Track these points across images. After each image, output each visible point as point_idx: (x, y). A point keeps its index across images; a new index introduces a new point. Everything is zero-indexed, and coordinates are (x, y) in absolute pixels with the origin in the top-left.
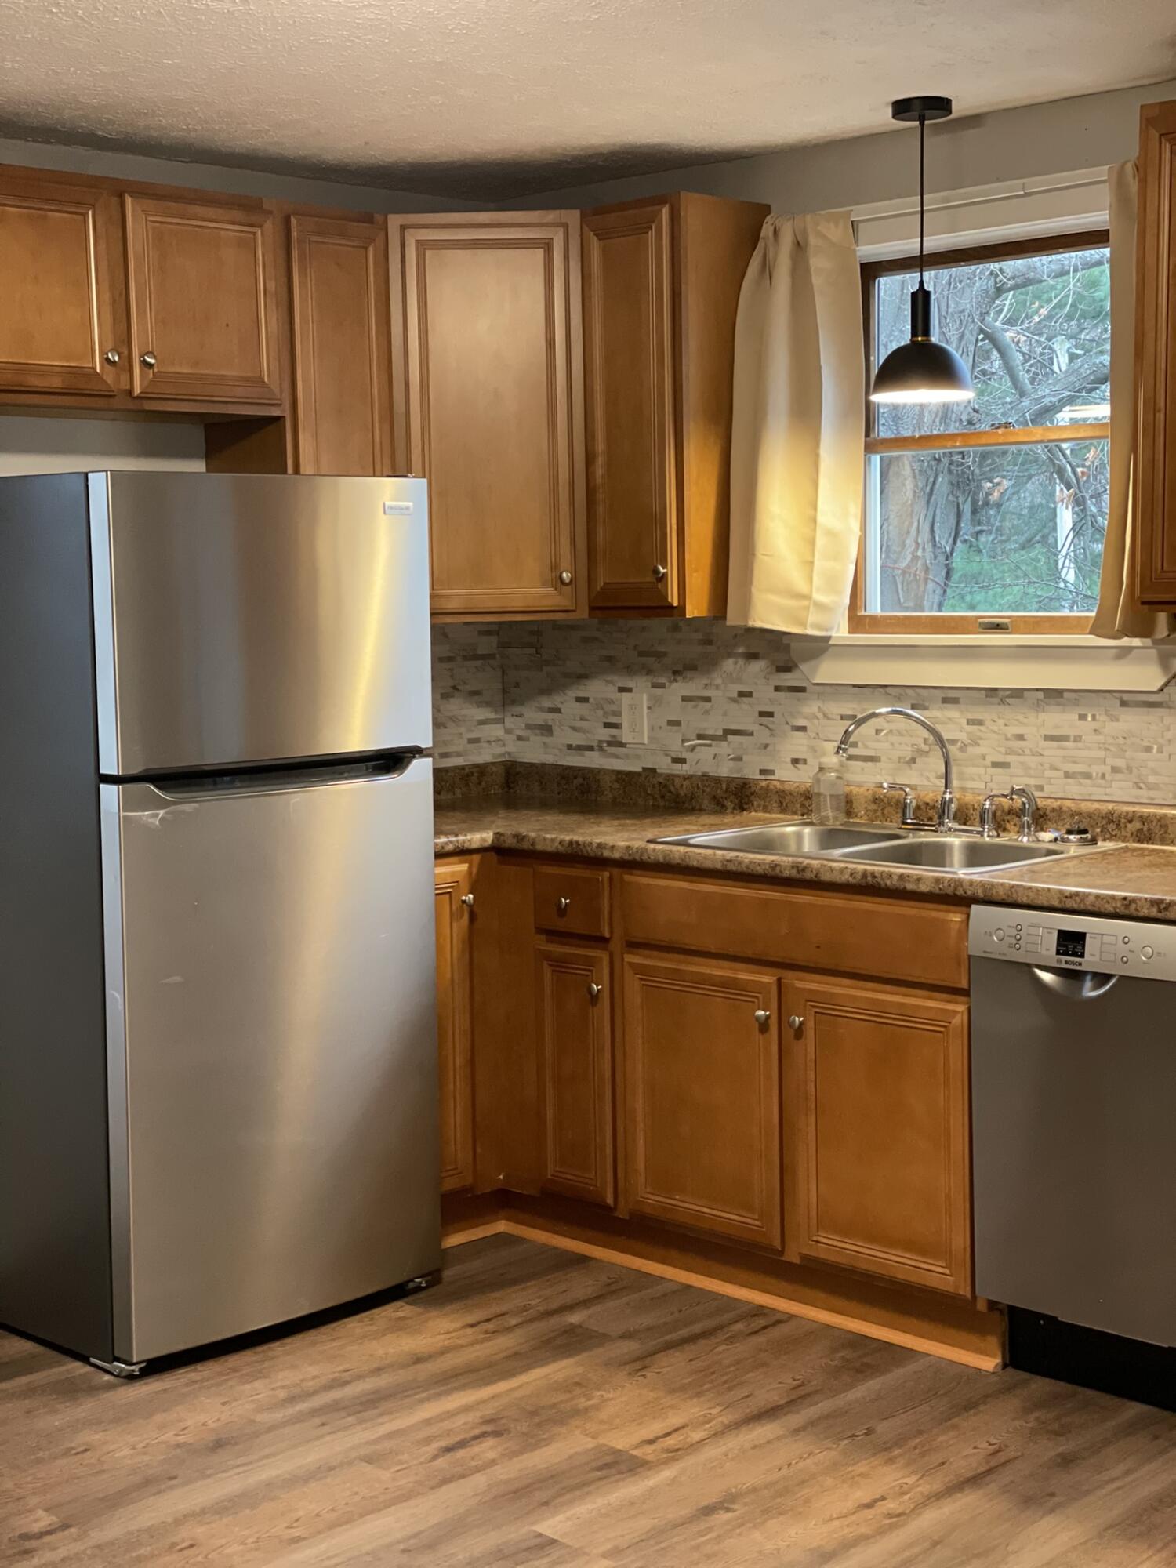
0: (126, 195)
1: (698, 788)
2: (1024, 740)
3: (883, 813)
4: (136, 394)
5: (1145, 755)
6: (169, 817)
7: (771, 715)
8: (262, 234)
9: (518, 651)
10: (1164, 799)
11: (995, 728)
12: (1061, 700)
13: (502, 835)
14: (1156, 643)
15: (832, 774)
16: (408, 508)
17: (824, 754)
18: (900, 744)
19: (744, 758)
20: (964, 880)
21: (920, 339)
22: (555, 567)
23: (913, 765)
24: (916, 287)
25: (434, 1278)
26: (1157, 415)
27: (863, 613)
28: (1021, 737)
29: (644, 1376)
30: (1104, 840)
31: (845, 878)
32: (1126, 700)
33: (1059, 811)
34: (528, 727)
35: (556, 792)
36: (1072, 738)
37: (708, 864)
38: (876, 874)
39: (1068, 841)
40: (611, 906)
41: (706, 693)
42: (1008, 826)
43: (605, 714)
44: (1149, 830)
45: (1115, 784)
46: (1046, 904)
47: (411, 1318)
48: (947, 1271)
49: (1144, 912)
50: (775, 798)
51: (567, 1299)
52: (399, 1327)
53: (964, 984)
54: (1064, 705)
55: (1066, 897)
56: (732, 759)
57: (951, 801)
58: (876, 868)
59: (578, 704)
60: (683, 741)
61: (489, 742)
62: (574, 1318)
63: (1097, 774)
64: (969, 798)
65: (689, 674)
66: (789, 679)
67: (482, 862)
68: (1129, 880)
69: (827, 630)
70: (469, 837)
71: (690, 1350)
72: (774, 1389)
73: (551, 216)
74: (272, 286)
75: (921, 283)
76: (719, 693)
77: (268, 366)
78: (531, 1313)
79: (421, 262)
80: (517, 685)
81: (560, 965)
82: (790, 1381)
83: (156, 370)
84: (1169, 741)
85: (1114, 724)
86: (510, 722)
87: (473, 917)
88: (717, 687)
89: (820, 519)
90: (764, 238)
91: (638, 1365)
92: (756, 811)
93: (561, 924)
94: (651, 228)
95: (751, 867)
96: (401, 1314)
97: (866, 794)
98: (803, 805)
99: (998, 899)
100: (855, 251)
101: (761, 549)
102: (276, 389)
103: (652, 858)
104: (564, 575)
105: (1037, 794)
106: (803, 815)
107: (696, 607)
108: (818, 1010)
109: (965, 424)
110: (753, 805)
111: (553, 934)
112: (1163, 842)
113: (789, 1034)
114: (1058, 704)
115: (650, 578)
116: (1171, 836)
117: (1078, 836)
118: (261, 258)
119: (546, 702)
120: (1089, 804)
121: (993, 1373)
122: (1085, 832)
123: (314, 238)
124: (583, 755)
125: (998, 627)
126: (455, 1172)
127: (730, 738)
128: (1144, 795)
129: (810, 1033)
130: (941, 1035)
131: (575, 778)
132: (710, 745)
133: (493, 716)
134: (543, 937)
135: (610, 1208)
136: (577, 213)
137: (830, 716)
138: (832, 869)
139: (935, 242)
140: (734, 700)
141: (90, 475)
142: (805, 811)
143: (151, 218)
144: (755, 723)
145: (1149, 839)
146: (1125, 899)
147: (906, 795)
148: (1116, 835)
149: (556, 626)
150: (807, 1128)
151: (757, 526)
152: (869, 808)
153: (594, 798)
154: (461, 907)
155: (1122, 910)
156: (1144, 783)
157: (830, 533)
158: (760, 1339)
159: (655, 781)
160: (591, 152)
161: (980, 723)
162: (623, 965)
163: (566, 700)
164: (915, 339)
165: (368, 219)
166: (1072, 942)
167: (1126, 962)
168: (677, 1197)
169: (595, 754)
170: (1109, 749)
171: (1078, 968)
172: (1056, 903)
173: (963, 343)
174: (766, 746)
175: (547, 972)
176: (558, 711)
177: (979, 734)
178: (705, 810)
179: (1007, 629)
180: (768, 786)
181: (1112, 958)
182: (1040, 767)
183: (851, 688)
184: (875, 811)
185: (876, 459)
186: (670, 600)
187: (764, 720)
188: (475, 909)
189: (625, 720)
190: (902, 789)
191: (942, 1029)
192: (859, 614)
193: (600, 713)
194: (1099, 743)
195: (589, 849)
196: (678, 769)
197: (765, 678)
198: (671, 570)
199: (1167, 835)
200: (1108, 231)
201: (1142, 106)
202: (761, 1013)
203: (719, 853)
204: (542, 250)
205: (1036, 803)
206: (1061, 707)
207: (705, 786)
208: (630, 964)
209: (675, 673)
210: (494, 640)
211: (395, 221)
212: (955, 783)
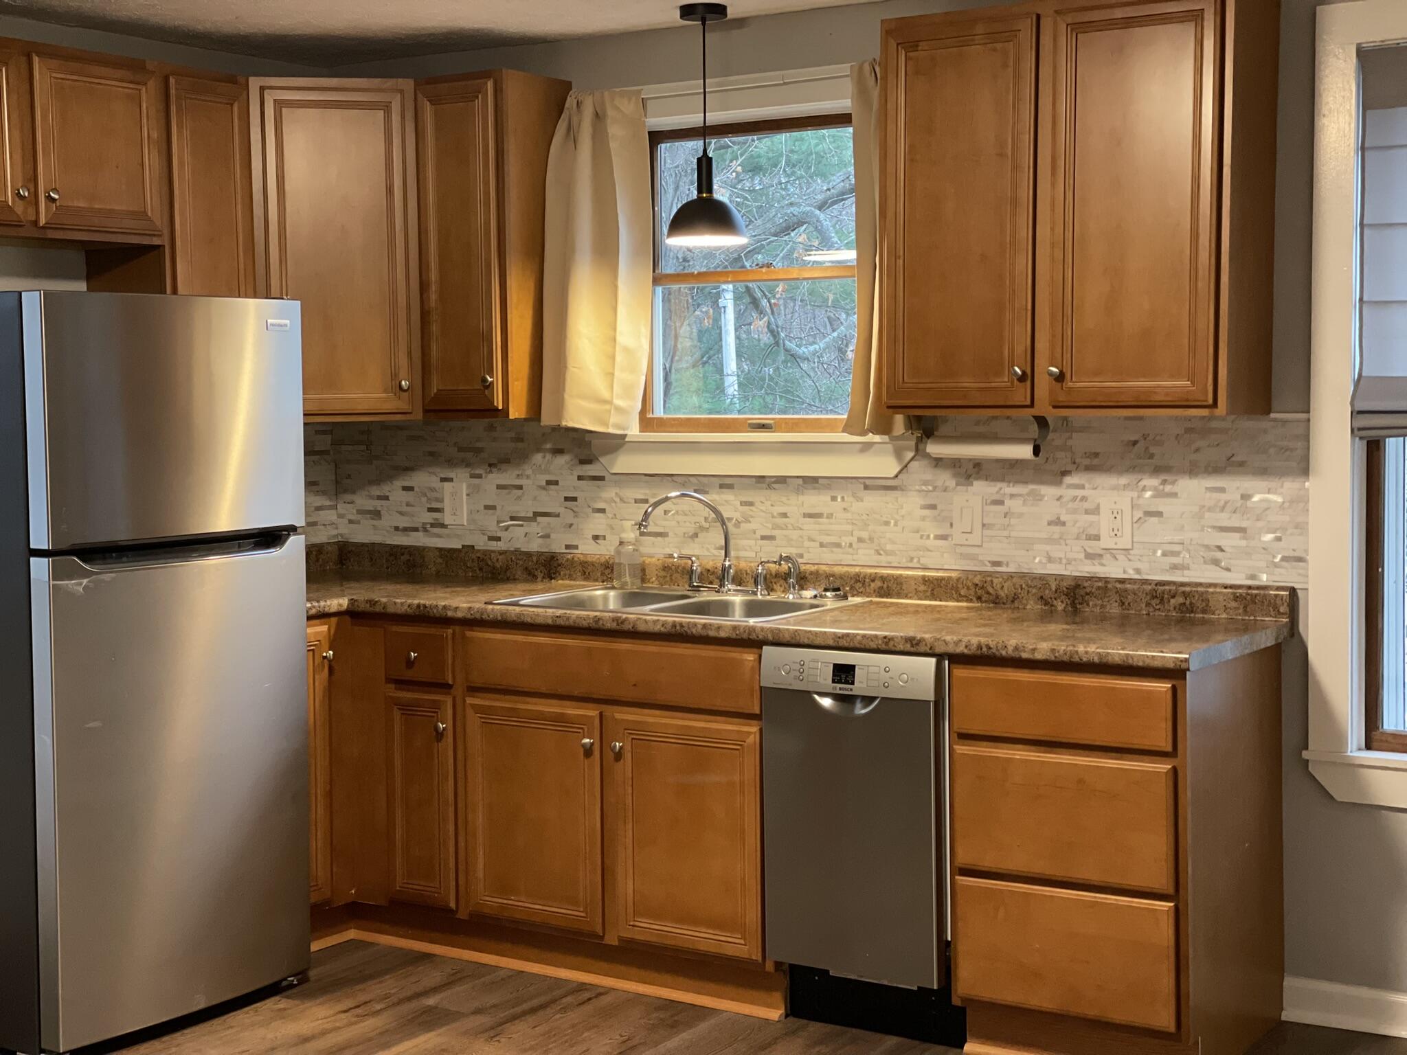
0: (34, 55)
1: (512, 561)
2: (788, 517)
3: (671, 579)
4: (41, 225)
5: (884, 528)
6: (91, 585)
7: (574, 499)
8: (147, 92)
9: (350, 448)
10: (899, 563)
11: (763, 508)
12: (817, 485)
13: (356, 601)
14: (893, 439)
15: (630, 547)
16: (286, 325)
17: (623, 531)
18: (685, 522)
19: (553, 536)
20: (756, 627)
21: (704, 195)
22: (395, 376)
23: (696, 539)
24: (700, 154)
25: (303, 977)
26: (898, 260)
27: (650, 416)
28: (785, 515)
29: (498, 1041)
30: (853, 596)
31: (658, 628)
32: (869, 484)
33: (816, 574)
34: (360, 512)
35: (385, 566)
36: (825, 515)
37: (540, 621)
38: (684, 624)
39: (826, 597)
40: (454, 657)
41: (517, 482)
42: (775, 586)
43: (429, 500)
44: (888, 587)
45: (860, 551)
46: (823, 644)
47: (290, 1009)
48: (743, 942)
49: (901, 647)
50: (580, 568)
51: (419, 988)
52: (281, 1014)
53: (758, 712)
54: (819, 489)
55: (839, 638)
56: (541, 537)
57: (730, 566)
58: (683, 620)
59: (404, 492)
60: (499, 522)
61: (324, 525)
62: (431, 1001)
63: (846, 544)
64: (743, 565)
65: (504, 466)
66: (591, 470)
67: (338, 624)
68: (883, 624)
69: (624, 430)
70: (328, 603)
71: (531, 1019)
72: (606, 1044)
73: (390, 83)
74: (155, 135)
75: (705, 150)
76: (529, 482)
77: (152, 202)
78: (394, 999)
79: (278, 118)
80: (349, 476)
81: (407, 709)
82: (618, 1037)
83: (58, 204)
84: (903, 516)
85: (860, 504)
86: (342, 508)
87: (331, 670)
88: (528, 477)
89: (620, 339)
90: (568, 109)
91: (492, 1033)
92: (563, 579)
93: (409, 674)
94: (477, 97)
95: (577, 621)
96: (281, 1006)
97: (657, 563)
98: (603, 574)
99: (785, 641)
100: (644, 121)
101: (571, 363)
102: (158, 223)
103: (491, 616)
104: (403, 383)
105: (800, 561)
106: (603, 582)
107: (517, 411)
108: (635, 737)
109: (681, 260)
110: (560, 574)
111: (401, 683)
112: (899, 596)
113: (610, 756)
114: (815, 489)
115: (478, 386)
116: (905, 592)
117: (834, 593)
118: (145, 111)
119: (376, 491)
120: (840, 568)
121: (777, 1022)
122: (838, 589)
123: (189, 96)
124: (408, 536)
125: (763, 427)
126: (315, 888)
127: (539, 519)
128: (884, 560)
129: (628, 756)
130: (738, 752)
131: (403, 554)
132: (522, 526)
133: (328, 503)
134: (393, 686)
135: (453, 910)
136: (411, 82)
137: (626, 500)
138: (646, 621)
139: (715, 117)
140: (543, 488)
141: (23, 293)
142: (605, 578)
143: (54, 75)
144: (561, 506)
145: (888, 595)
146: (885, 637)
147: (693, 563)
148: (862, 592)
149: (384, 426)
150: (626, 834)
151: (568, 344)
152: (660, 574)
153: (419, 572)
154: (323, 663)
155: (884, 647)
156: (883, 550)
157: (626, 350)
158: (588, 1008)
159: (474, 556)
160: (424, 32)
161: (751, 504)
162: (464, 705)
163: (394, 490)
164: (700, 195)
165: (232, 80)
166: (844, 673)
167: (887, 687)
168: (512, 898)
169: (420, 534)
170: (855, 524)
171: (850, 693)
172: (831, 643)
173: (678, 193)
174: (571, 525)
175: (397, 714)
176: (387, 498)
177: (751, 513)
178: (518, 579)
179: (771, 428)
180: (573, 559)
181: (876, 684)
182: (800, 539)
183: (643, 477)
184: (665, 577)
185: (659, 289)
186: (495, 404)
187: (569, 504)
188: (333, 663)
189: (447, 505)
190: (690, 559)
191: (738, 747)
192: (648, 416)
193: (424, 499)
194: (847, 520)
195: (435, 611)
196: (493, 546)
197: (569, 468)
198: (496, 379)
199: (901, 591)
200: (851, 114)
201: (882, 21)
202: (587, 741)
203: (550, 611)
204: (382, 111)
205: (799, 567)
206: (816, 491)
207: (519, 559)
208: (471, 704)
209: (490, 465)
210: (328, 438)
211: (255, 83)
212: (733, 553)
